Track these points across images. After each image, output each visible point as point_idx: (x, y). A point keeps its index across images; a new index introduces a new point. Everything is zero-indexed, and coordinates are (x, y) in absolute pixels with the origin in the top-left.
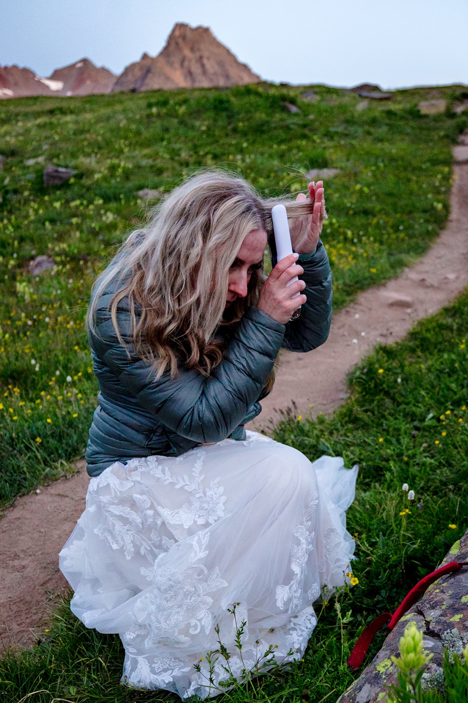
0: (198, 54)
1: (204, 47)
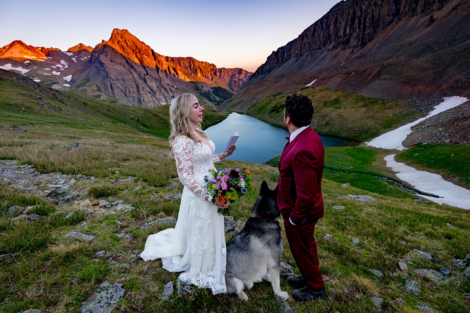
0: (124, 39)
1: (126, 37)
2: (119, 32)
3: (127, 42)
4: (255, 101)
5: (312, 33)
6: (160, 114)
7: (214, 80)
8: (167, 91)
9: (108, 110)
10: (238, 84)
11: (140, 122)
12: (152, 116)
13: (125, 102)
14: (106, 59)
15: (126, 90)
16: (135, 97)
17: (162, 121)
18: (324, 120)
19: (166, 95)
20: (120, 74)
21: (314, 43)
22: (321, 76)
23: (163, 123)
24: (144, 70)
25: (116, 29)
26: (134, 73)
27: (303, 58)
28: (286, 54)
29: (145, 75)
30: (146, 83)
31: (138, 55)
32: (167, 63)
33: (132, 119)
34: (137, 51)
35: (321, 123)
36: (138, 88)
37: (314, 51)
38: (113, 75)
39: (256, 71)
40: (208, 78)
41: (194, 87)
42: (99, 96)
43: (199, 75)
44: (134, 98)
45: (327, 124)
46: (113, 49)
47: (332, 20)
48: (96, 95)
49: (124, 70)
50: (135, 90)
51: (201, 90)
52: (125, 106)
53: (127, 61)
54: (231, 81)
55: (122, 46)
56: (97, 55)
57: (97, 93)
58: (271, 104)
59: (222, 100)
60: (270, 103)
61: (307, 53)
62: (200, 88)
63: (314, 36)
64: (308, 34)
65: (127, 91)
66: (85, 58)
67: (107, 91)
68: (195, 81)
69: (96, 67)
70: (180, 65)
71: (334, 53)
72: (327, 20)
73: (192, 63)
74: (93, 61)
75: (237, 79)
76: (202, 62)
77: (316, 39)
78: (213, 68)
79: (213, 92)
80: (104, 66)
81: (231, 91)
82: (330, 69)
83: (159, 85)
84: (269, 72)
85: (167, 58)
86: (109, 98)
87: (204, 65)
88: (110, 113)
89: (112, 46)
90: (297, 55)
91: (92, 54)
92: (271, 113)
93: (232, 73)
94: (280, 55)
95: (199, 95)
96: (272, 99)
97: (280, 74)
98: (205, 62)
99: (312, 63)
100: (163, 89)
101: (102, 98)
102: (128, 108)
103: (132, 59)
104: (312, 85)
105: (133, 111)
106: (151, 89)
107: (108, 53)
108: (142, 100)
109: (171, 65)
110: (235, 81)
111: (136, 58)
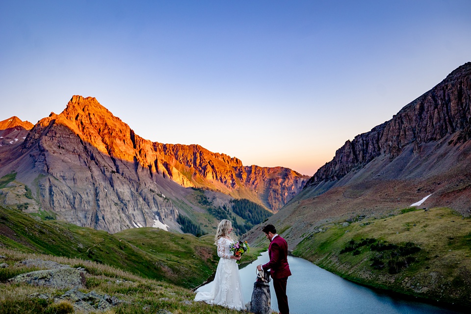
0: (87, 112)
1: (92, 109)
2: (81, 100)
3: (92, 116)
4: (311, 230)
5: (417, 113)
6: (131, 245)
7: (237, 186)
8: (148, 204)
9: (41, 232)
10: (281, 195)
11: (94, 257)
12: (116, 248)
13: (69, 220)
14: (51, 143)
15: (74, 198)
16: (88, 211)
17: (133, 258)
18: (450, 274)
19: (146, 209)
20: (70, 168)
21: (423, 130)
22: (440, 189)
23: (134, 261)
24: (112, 164)
25: (77, 96)
26: (94, 169)
27: (403, 154)
28: (371, 147)
29: (113, 172)
30: (112, 186)
31: (107, 138)
32: (155, 153)
33: (79, 250)
34: (106, 131)
35: (444, 281)
36: (97, 195)
37: (423, 143)
38: (57, 169)
39: (316, 174)
40: (226, 182)
41: (199, 198)
42: (26, 206)
43: (210, 176)
44: (86, 212)
45: (458, 283)
46: (67, 127)
47: (452, 92)
48: (21, 203)
49: (78, 163)
50: (91, 198)
51: (210, 204)
52: (71, 226)
53: (85, 148)
54: (268, 190)
55: (82, 123)
56: (37, 135)
57: (24, 200)
58: (344, 237)
59: (250, 224)
60: (341, 235)
61: (411, 146)
62: (209, 200)
63: (421, 118)
64: (411, 114)
65: (77, 200)
66: (17, 140)
67: (41, 198)
68: (200, 186)
69: (31, 155)
70: (177, 159)
71: (462, 148)
72: (444, 92)
73: (198, 154)
74: (28, 145)
75: (278, 188)
76: (216, 155)
77: (425, 122)
78: (235, 165)
79: (234, 208)
80: (46, 154)
81: (266, 209)
82: (456, 175)
83: (135, 192)
84: (339, 177)
85: (155, 145)
86: (42, 210)
87: (220, 159)
88: (43, 237)
89: (67, 122)
90: (391, 149)
91: (29, 134)
92: (343, 255)
93: (270, 175)
94: (359, 147)
95: (207, 212)
96: (346, 227)
97: (360, 181)
98: (222, 155)
99: (421, 164)
100: (141, 199)
101: (30, 209)
102: (75, 230)
103: (95, 145)
104: (424, 204)
105: (83, 236)
106: (119, 198)
107: (56, 134)
108: (100, 218)
109: (161, 156)
110: (275, 191)
111: (101, 143)
